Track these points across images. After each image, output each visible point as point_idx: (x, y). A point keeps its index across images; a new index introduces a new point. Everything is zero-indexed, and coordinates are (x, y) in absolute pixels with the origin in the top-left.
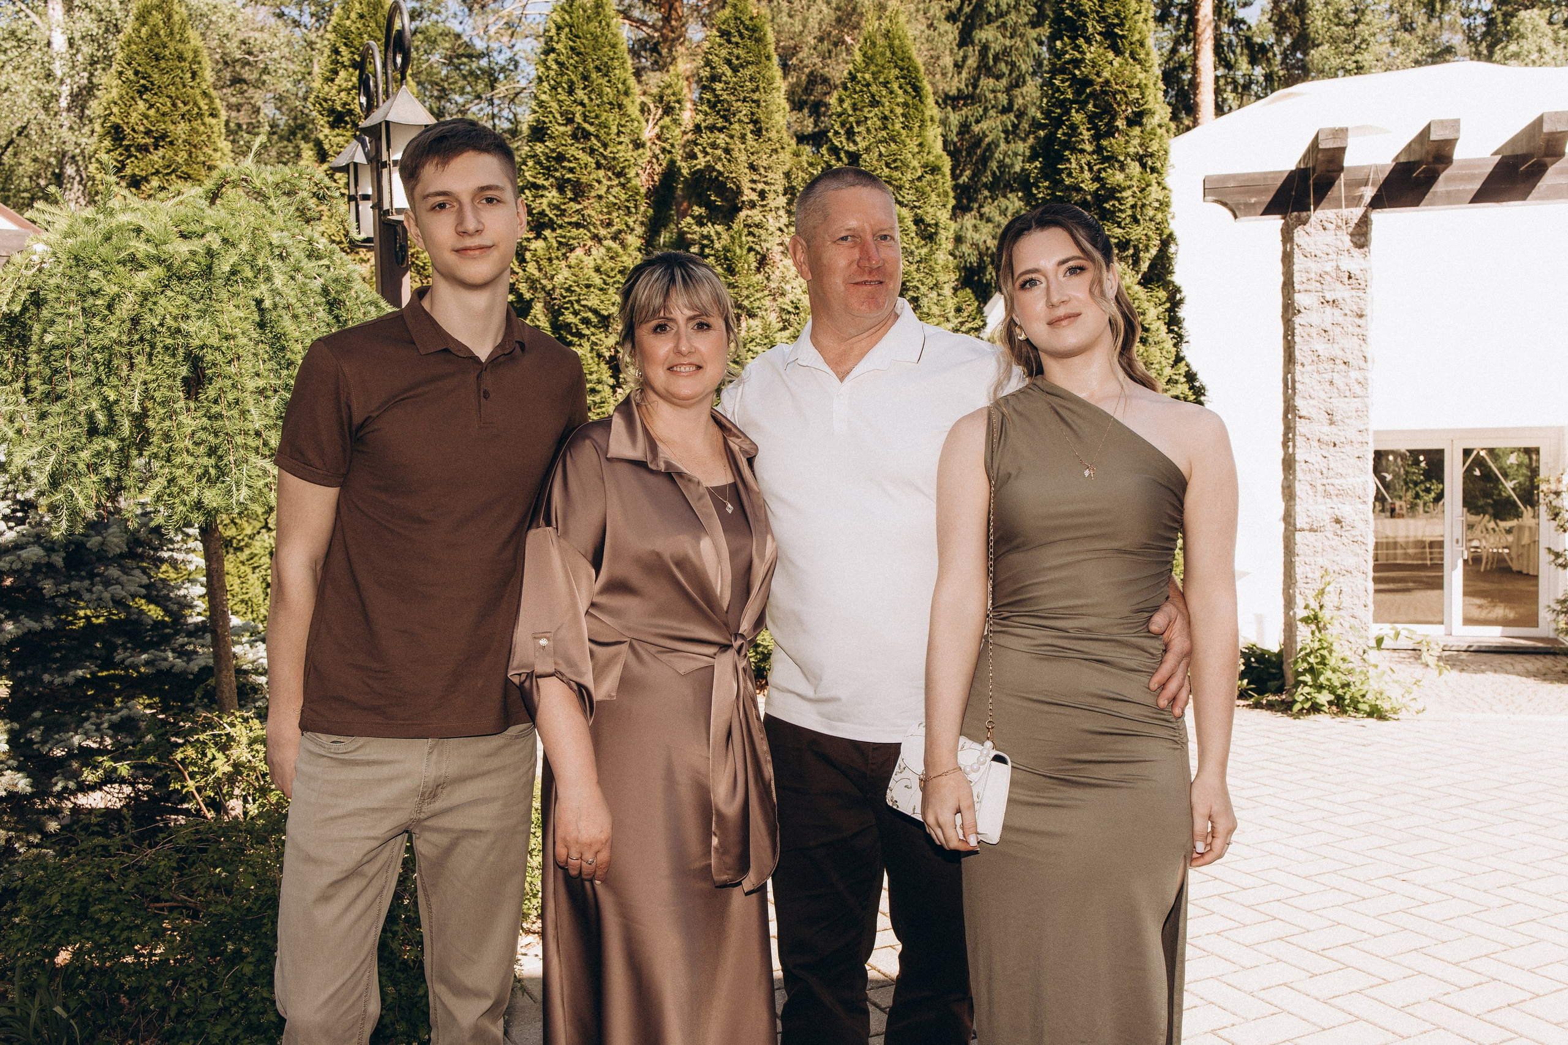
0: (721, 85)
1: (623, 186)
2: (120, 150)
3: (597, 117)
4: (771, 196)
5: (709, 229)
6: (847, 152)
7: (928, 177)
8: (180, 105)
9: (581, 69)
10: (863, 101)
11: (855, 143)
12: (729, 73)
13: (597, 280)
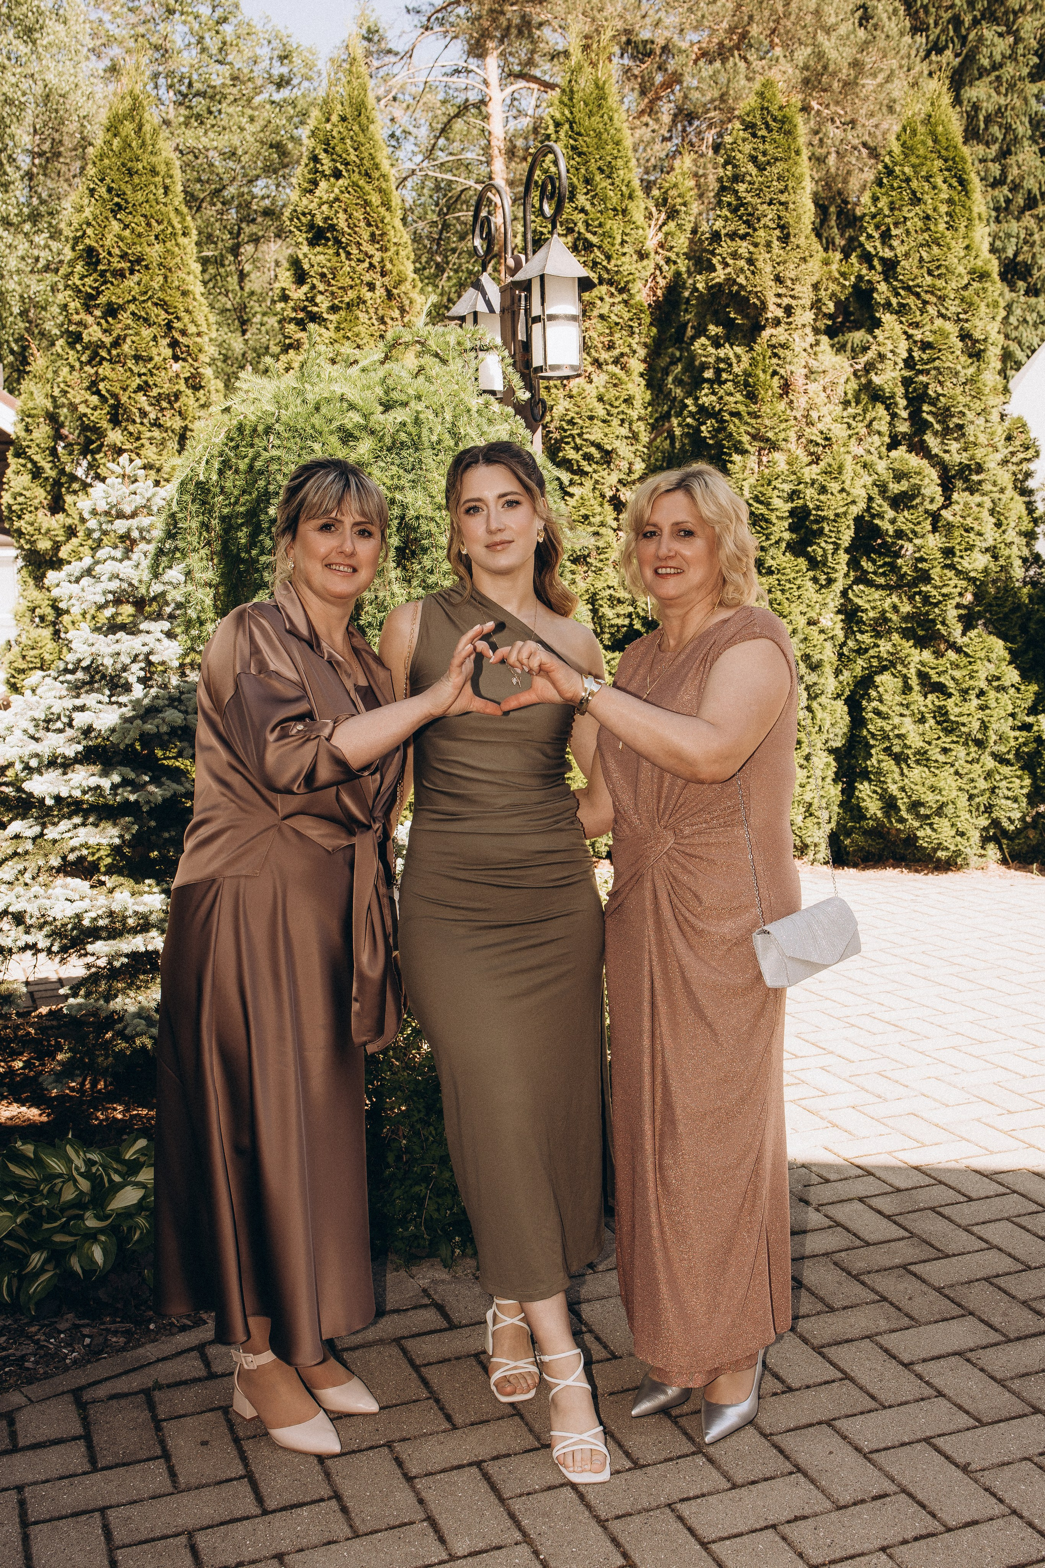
0: (745, 186)
1: (626, 302)
2: (95, 276)
3: (600, 225)
4: (798, 311)
5: (726, 351)
6: (882, 260)
7: (976, 285)
8: (154, 223)
9: (583, 171)
10: (902, 199)
11: (892, 248)
12: (754, 171)
13: (600, 411)
